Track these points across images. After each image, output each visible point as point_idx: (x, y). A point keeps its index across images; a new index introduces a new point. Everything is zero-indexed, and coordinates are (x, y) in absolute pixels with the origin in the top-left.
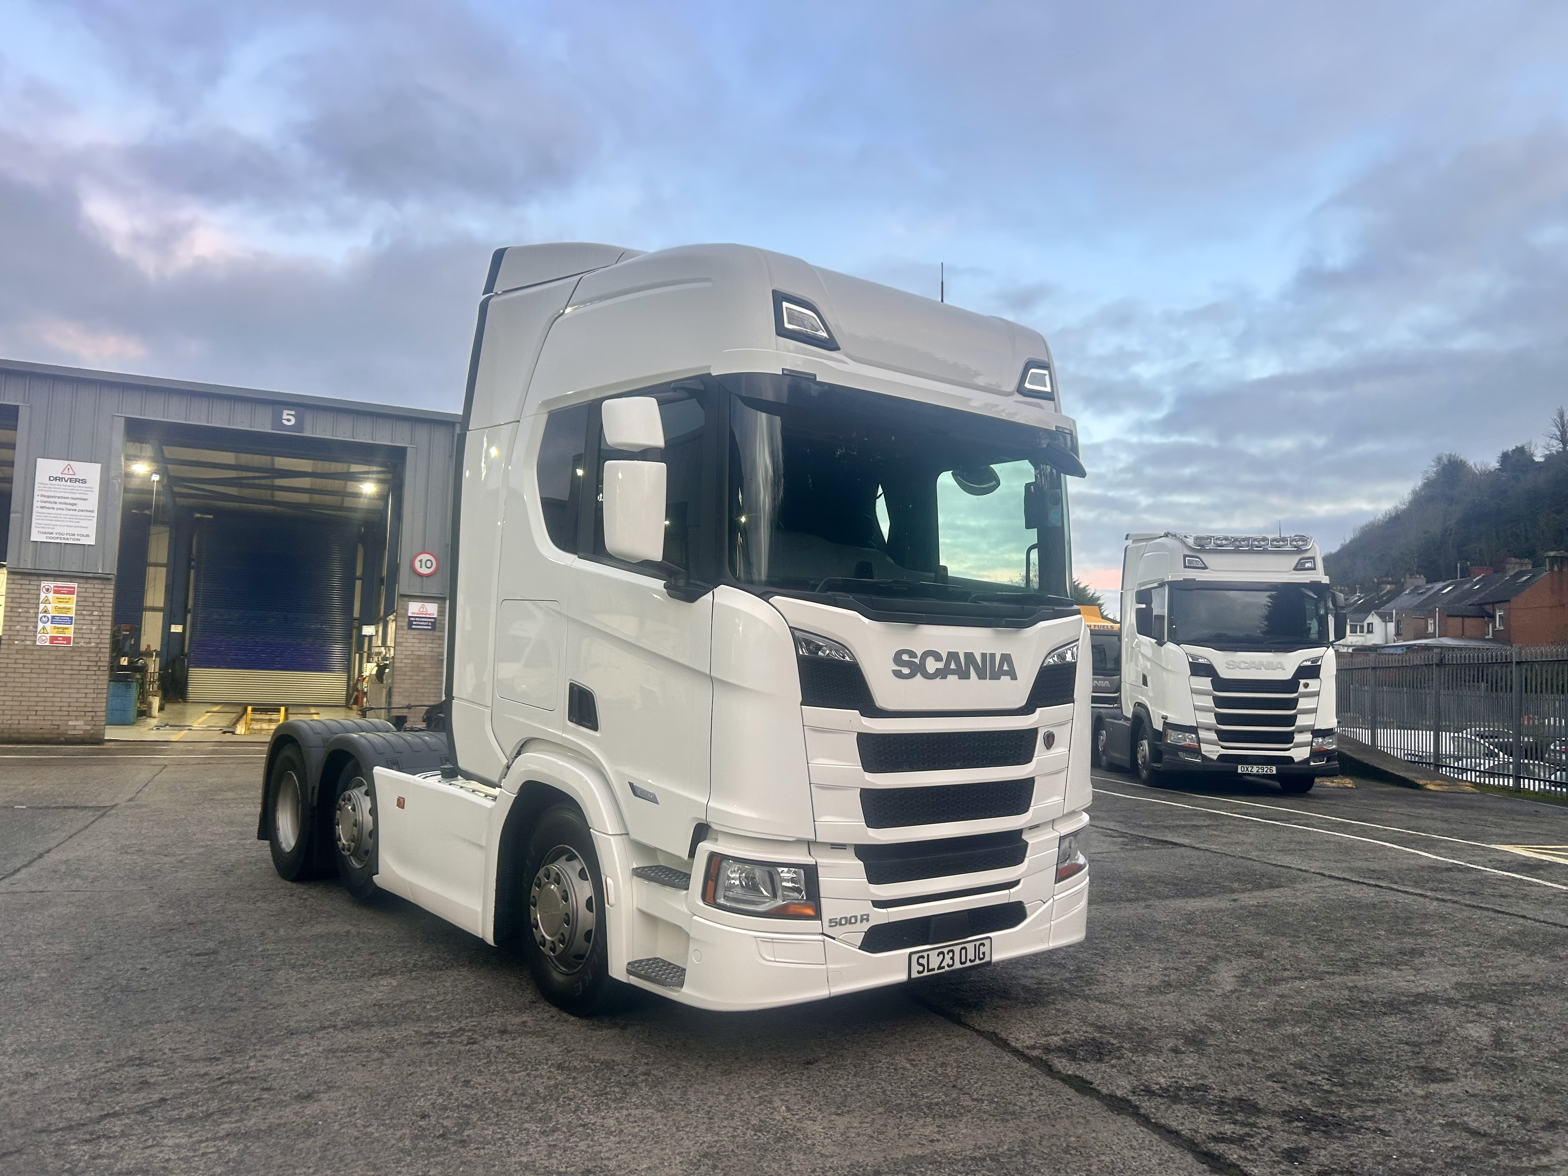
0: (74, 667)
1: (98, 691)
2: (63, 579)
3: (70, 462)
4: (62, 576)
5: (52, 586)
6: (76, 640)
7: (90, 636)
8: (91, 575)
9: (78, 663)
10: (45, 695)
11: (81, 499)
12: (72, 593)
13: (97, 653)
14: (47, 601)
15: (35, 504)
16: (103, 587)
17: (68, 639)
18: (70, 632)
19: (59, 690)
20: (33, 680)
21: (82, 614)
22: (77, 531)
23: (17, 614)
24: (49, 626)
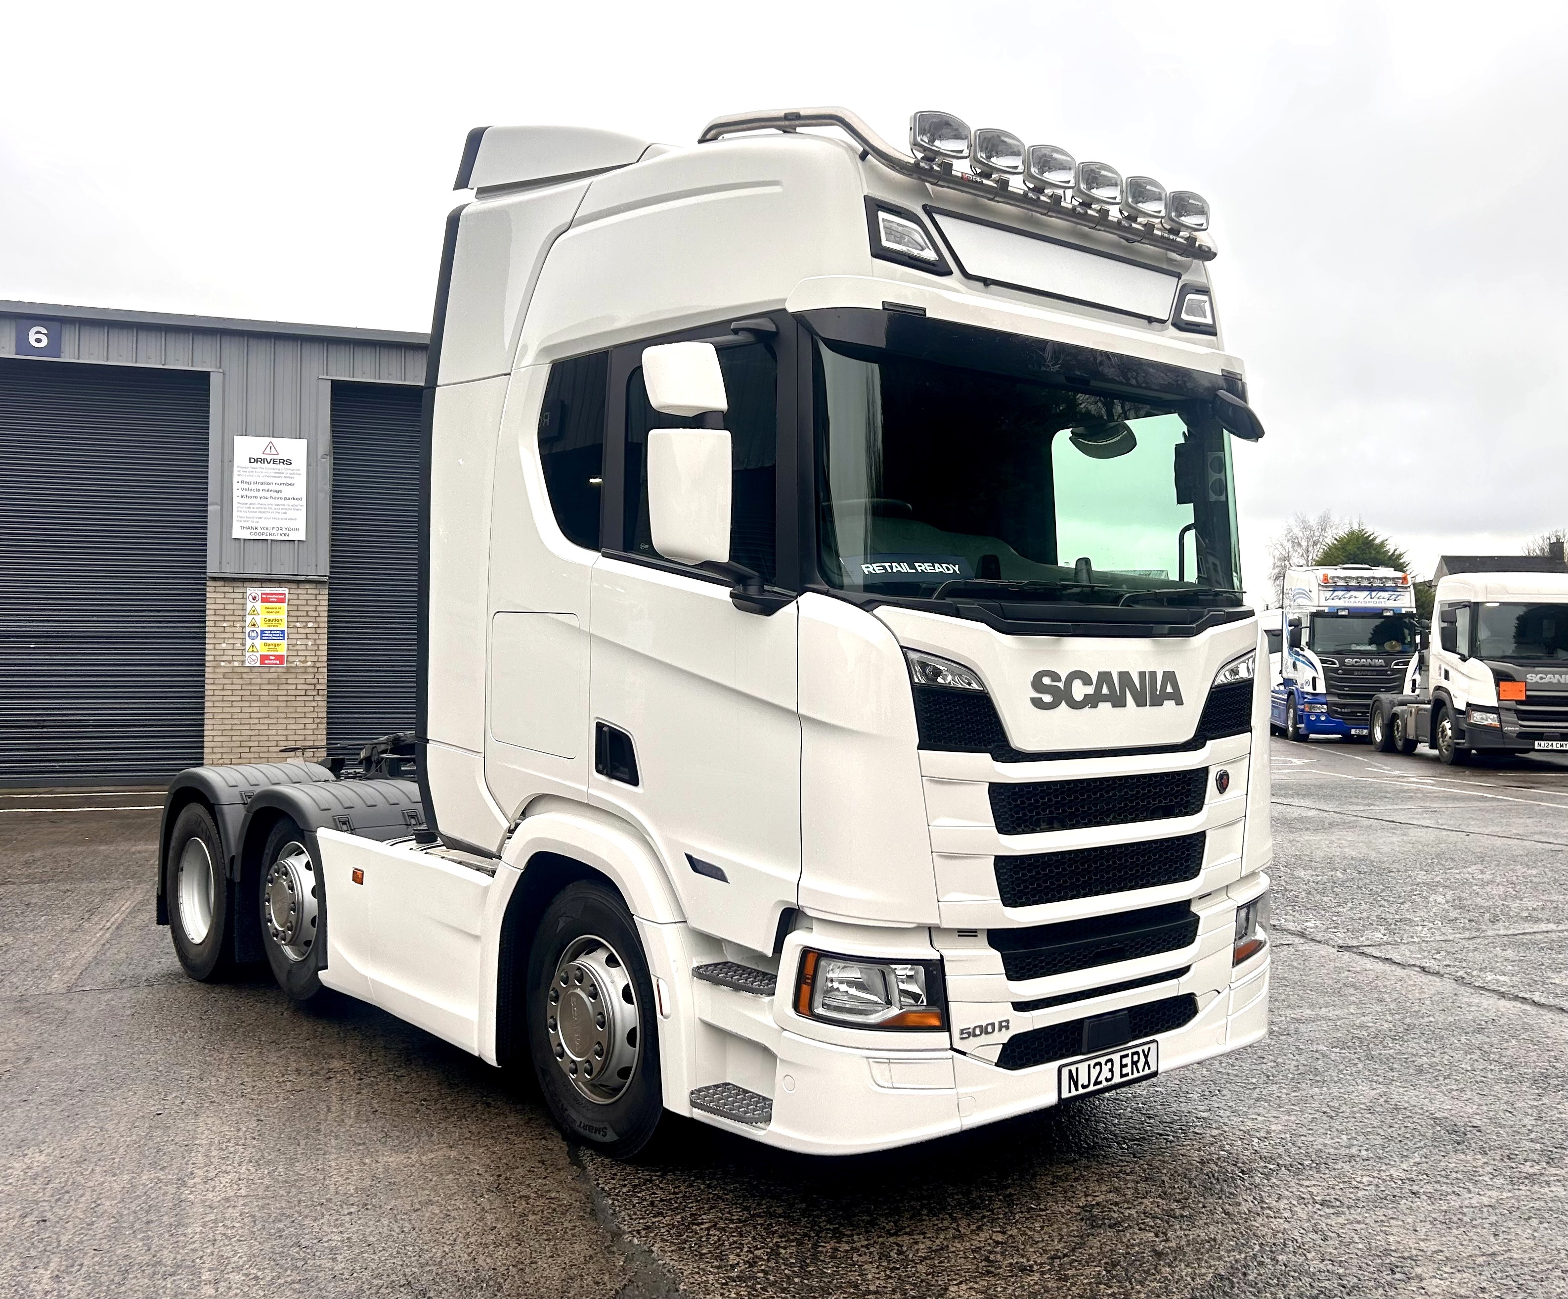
0: (290, 693)
1: (317, 721)
2: (272, 584)
3: (274, 440)
4: (270, 581)
5: (259, 593)
6: (291, 659)
7: (306, 653)
8: (303, 578)
9: (294, 687)
10: (258, 727)
11: (287, 484)
12: (282, 601)
13: (314, 674)
14: (254, 612)
15: (236, 493)
16: (316, 592)
17: (280, 658)
18: (282, 650)
19: (274, 721)
20: (244, 710)
21: (295, 627)
22: (285, 524)
23: (222, 629)
24: (258, 642)
